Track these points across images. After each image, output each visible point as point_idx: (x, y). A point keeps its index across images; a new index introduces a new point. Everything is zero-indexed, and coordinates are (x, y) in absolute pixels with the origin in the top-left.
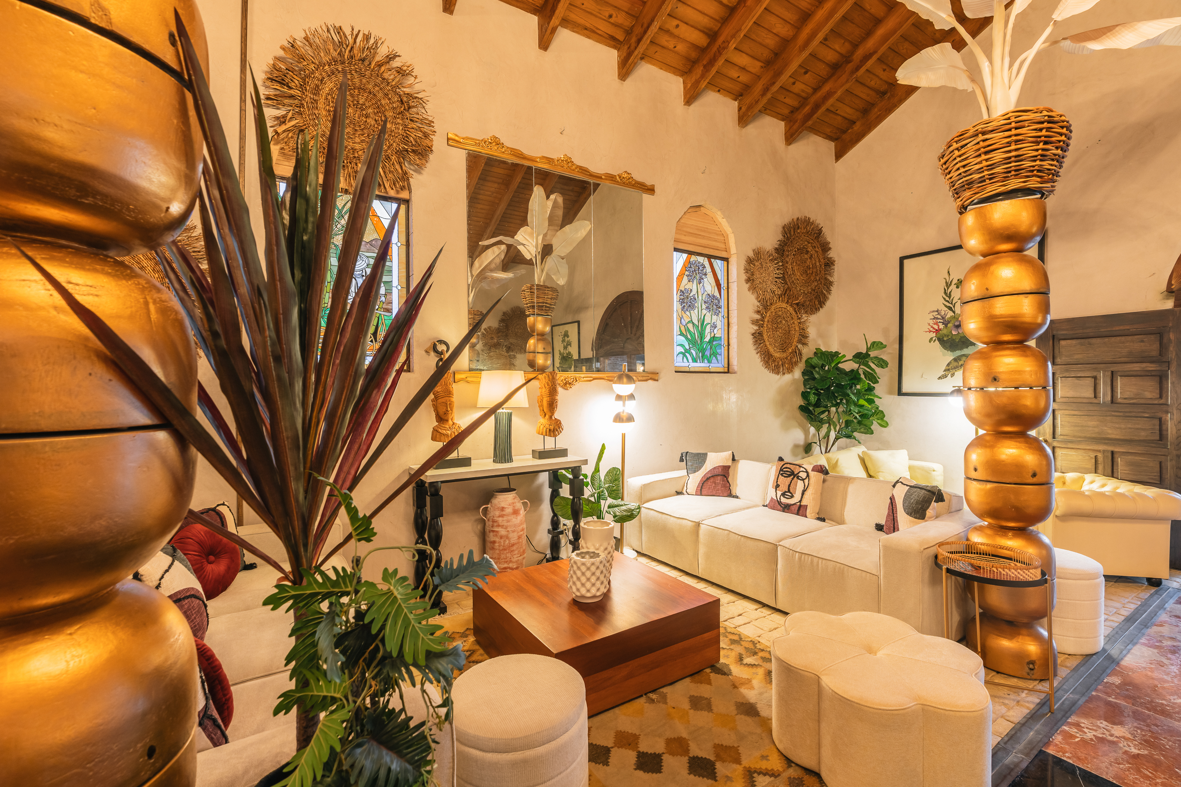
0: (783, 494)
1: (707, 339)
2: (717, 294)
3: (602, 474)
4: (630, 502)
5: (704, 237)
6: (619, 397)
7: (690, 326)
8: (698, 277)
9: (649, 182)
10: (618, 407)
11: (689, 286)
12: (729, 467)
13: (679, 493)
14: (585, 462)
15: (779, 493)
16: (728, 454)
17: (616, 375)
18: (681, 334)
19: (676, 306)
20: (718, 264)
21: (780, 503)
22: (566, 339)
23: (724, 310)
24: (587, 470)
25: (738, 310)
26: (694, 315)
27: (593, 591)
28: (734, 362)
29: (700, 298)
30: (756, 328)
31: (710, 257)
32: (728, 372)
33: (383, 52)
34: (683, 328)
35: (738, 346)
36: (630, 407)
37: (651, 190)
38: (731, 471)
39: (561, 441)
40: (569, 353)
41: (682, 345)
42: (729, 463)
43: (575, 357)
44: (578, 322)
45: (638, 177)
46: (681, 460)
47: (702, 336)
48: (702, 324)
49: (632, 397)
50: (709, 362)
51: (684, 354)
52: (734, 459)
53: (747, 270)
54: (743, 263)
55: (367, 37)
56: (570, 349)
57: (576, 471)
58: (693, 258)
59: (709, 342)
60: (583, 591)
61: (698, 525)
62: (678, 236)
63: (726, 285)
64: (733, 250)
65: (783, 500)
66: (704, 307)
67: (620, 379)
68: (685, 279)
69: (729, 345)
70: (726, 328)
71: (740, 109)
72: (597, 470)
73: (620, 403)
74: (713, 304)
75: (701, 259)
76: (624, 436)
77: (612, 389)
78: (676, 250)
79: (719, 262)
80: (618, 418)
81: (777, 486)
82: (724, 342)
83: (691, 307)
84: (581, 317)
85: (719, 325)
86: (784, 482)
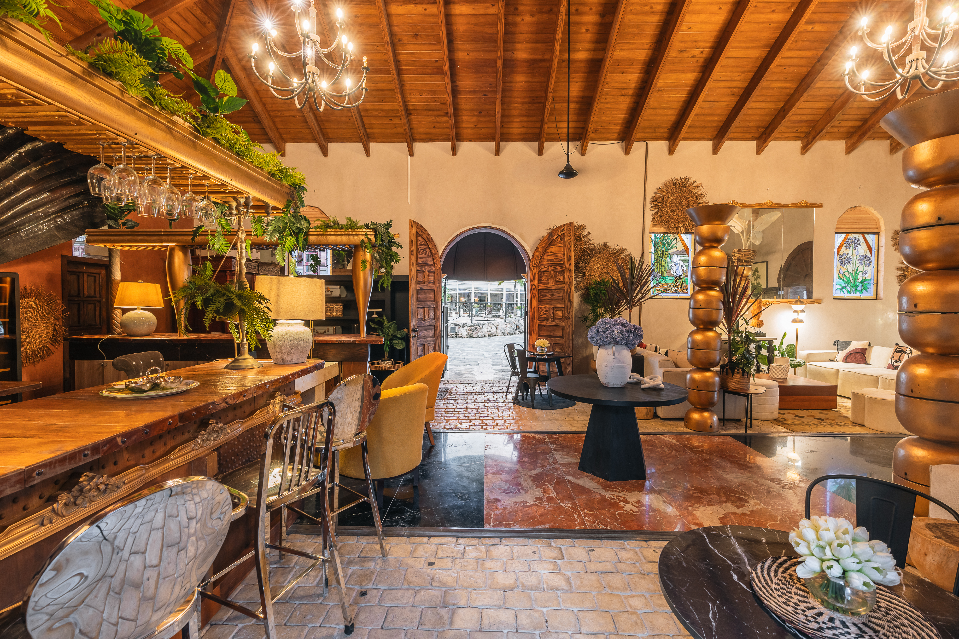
0: (896, 361)
1: (860, 280)
2: (868, 254)
3: (784, 346)
4: (800, 359)
5: (859, 223)
6: (795, 311)
7: (847, 274)
8: (854, 246)
9: (818, 202)
10: (795, 316)
11: (847, 252)
12: (866, 349)
13: (831, 360)
14: (776, 339)
15: (893, 361)
16: (867, 342)
17: (794, 300)
18: (840, 278)
19: (836, 263)
20: (870, 238)
21: (893, 365)
22: (757, 273)
23: (874, 263)
24: (776, 343)
25: (885, 263)
26: (850, 268)
27: (780, 376)
28: (881, 293)
29: (855, 257)
30: (900, 272)
31: (863, 234)
32: (876, 299)
33: (691, 181)
34: (841, 275)
35: (884, 284)
36: (801, 316)
37: (820, 206)
38: (867, 352)
39: (763, 330)
40: (759, 284)
41: (840, 284)
42: (867, 347)
43: (764, 286)
44: (767, 262)
45: (811, 201)
46: (834, 344)
47: (855, 279)
48: (856, 272)
49: (803, 311)
50: (861, 293)
51: (841, 290)
52: (869, 345)
53: (893, 239)
54: (891, 234)
55: (686, 179)
56: (759, 280)
57: (770, 342)
58: (850, 236)
59: (861, 282)
60: (776, 376)
61: (838, 371)
62: (839, 226)
63: (876, 248)
64: (883, 227)
65: (895, 364)
66: (858, 262)
67: (796, 303)
68: (844, 248)
69: (877, 283)
70: (876, 273)
71: (891, 144)
72: (782, 343)
73: (796, 314)
74: (865, 260)
75: (856, 236)
76: (797, 330)
77: (791, 308)
78: (836, 233)
79: (871, 236)
80: (794, 321)
81: (893, 357)
82: (874, 282)
83: (848, 262)
84: (769, 258)
85: (869, 272)
86: (897, 355)
